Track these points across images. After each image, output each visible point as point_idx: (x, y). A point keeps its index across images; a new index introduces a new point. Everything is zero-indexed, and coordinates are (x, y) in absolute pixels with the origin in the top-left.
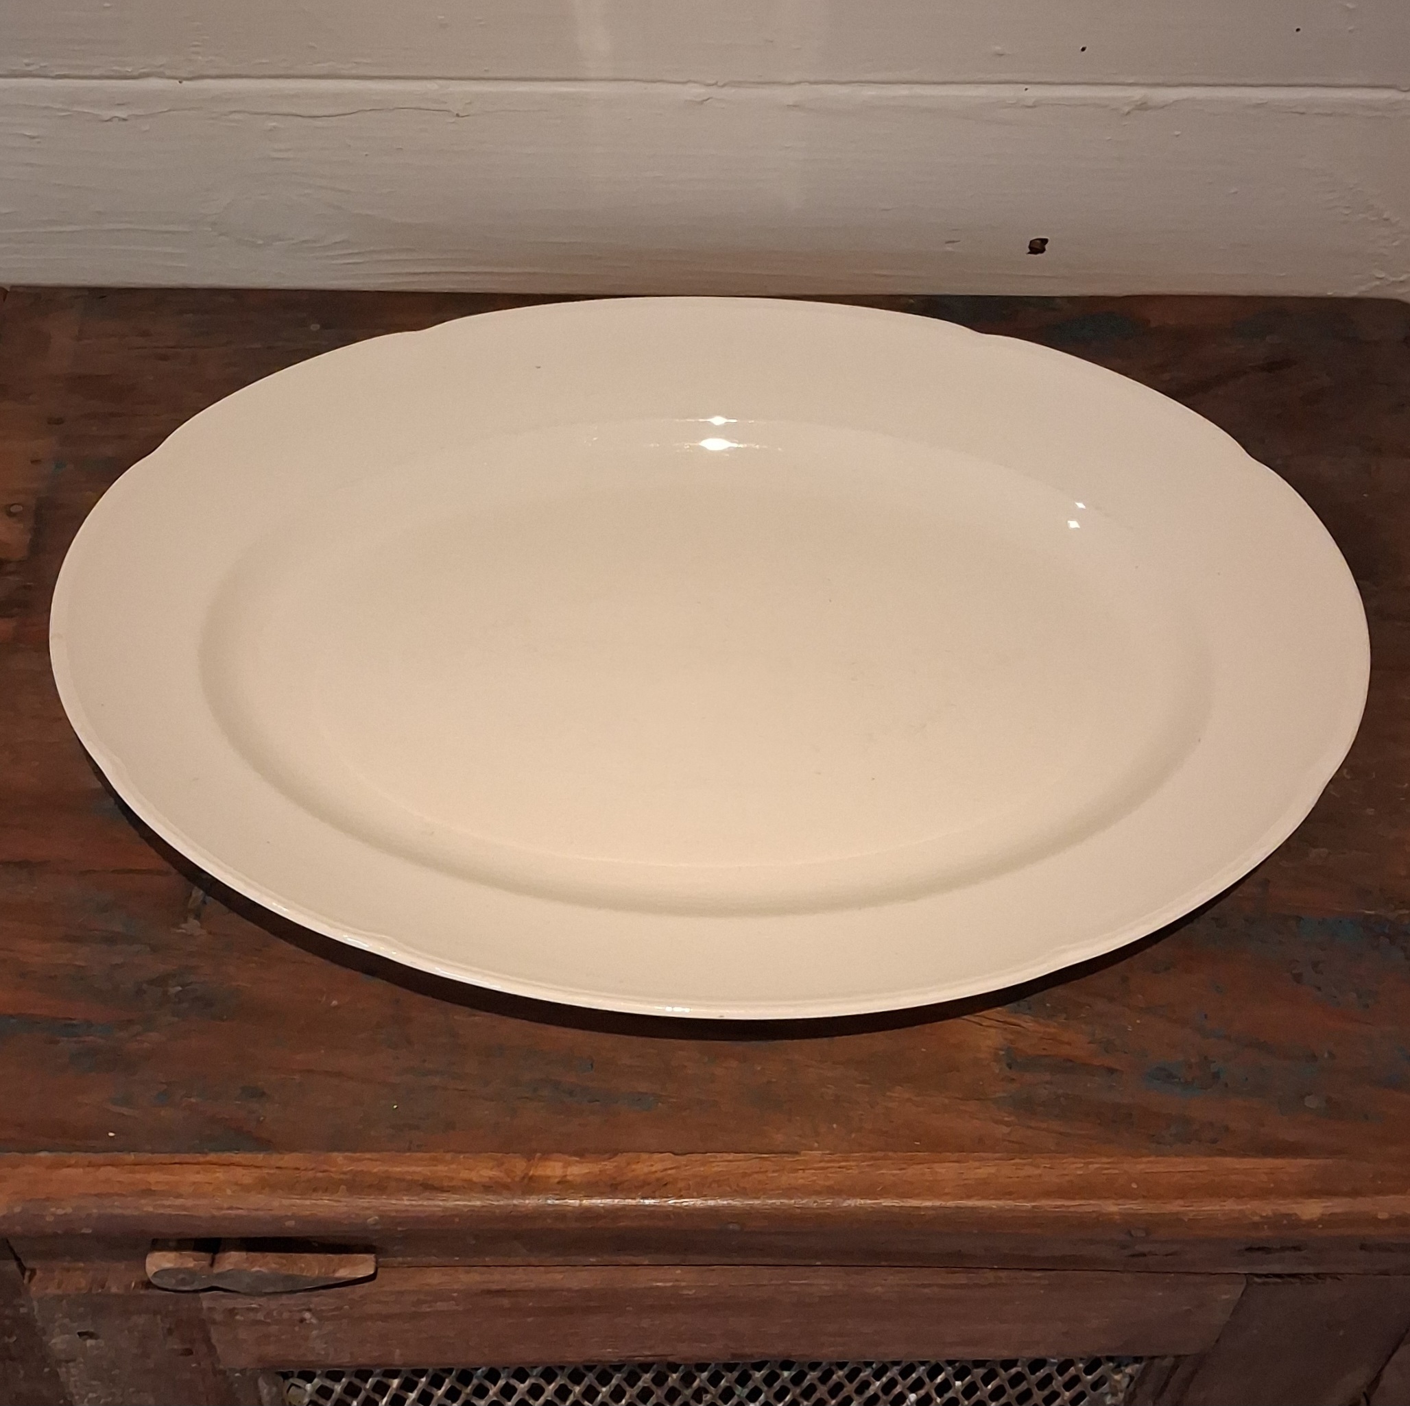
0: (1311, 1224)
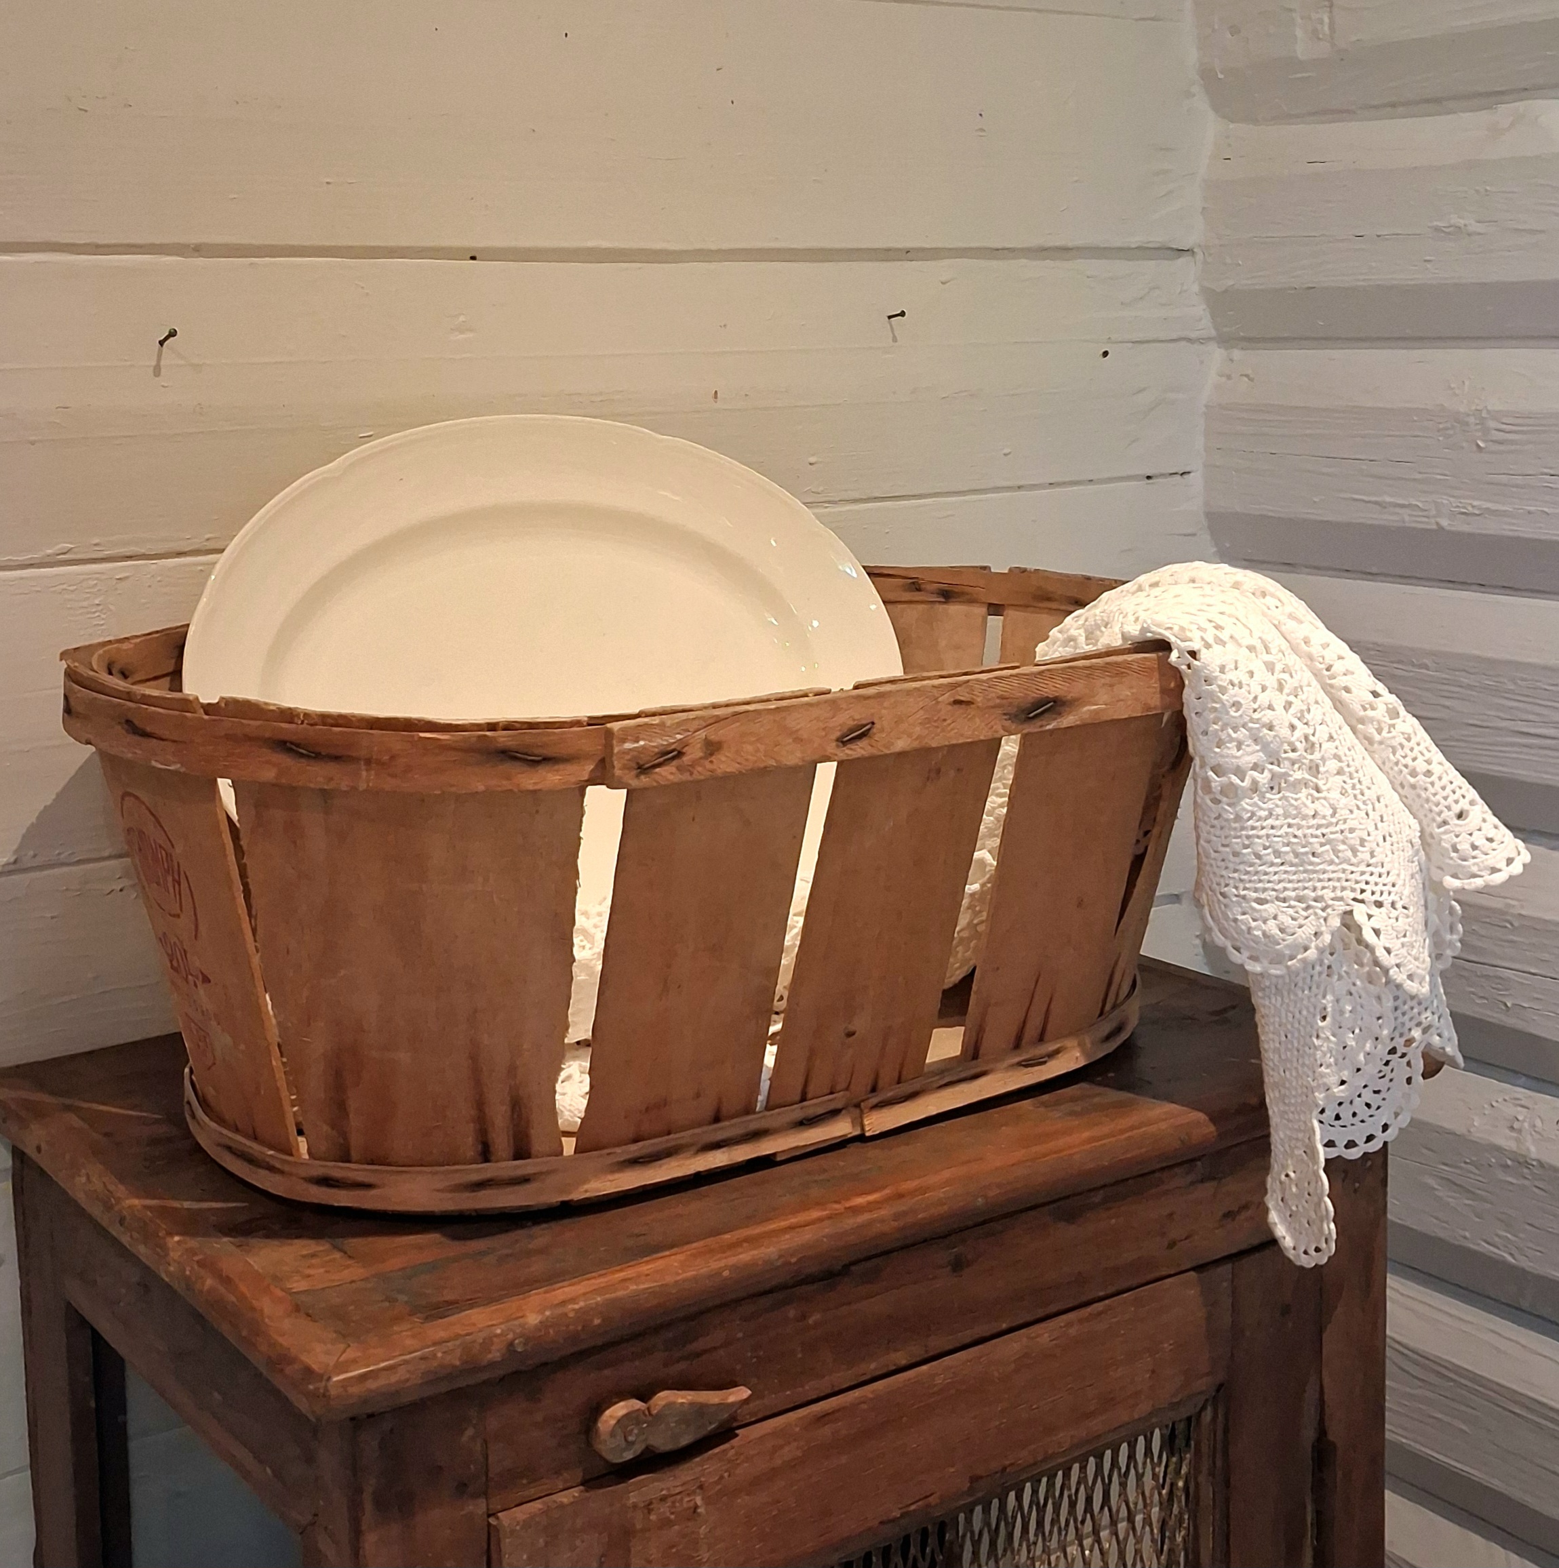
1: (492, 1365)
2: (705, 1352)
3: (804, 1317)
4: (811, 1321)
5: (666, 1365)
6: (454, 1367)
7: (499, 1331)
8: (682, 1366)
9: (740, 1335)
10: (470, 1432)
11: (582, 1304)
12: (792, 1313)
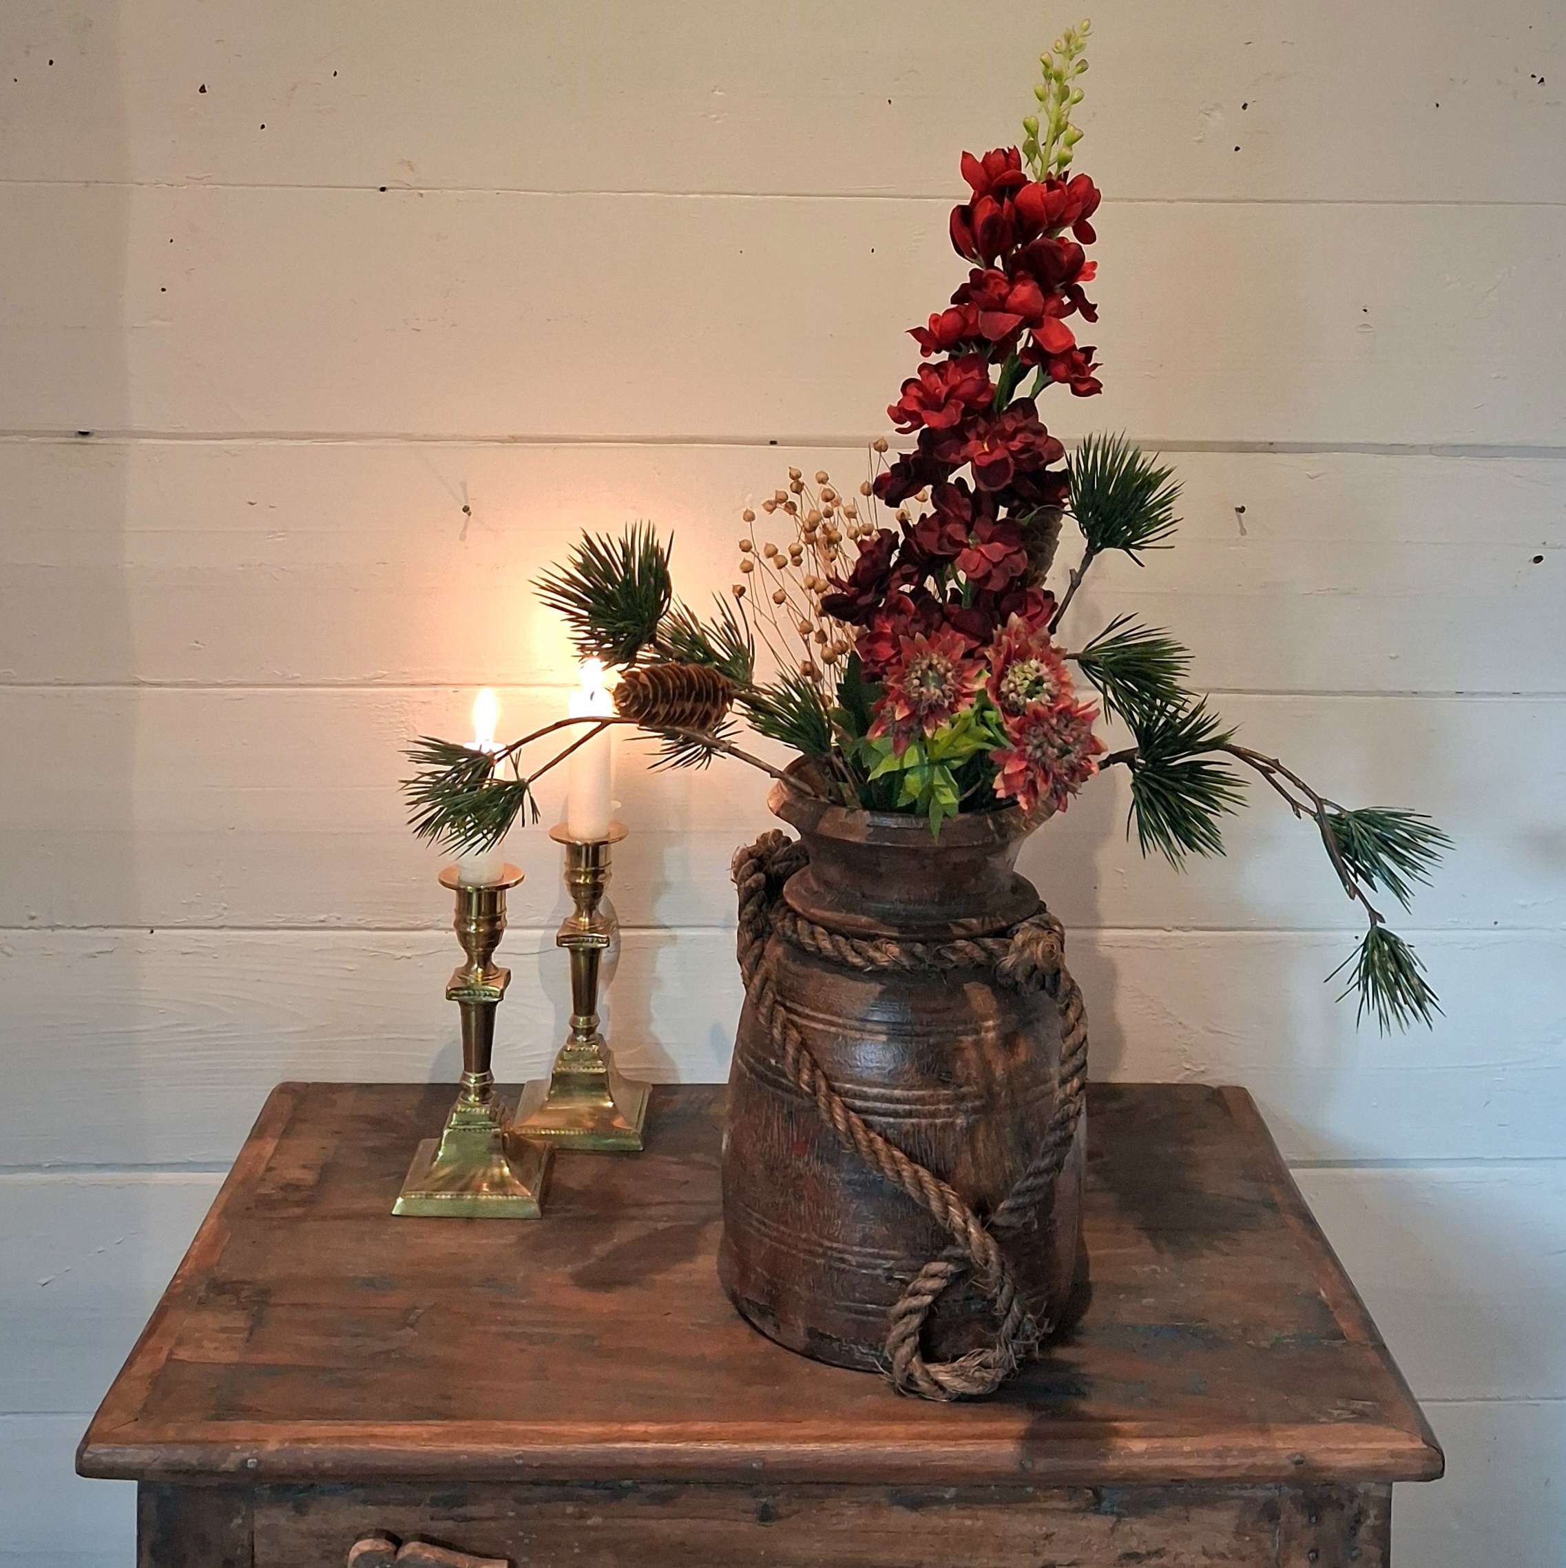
0: (1140, 1455)
1: (226, 1473)
2: (473, 1519)
3: (583, 1516)
4: (589, 1522)
5: (432, 1519)
6: (191, 1465)
7: (238, 1447)
8: (450, 1524)
9: (511, 1514)
10: (238, 1521)
11: (319, 1445)
12: (570, 1510)
